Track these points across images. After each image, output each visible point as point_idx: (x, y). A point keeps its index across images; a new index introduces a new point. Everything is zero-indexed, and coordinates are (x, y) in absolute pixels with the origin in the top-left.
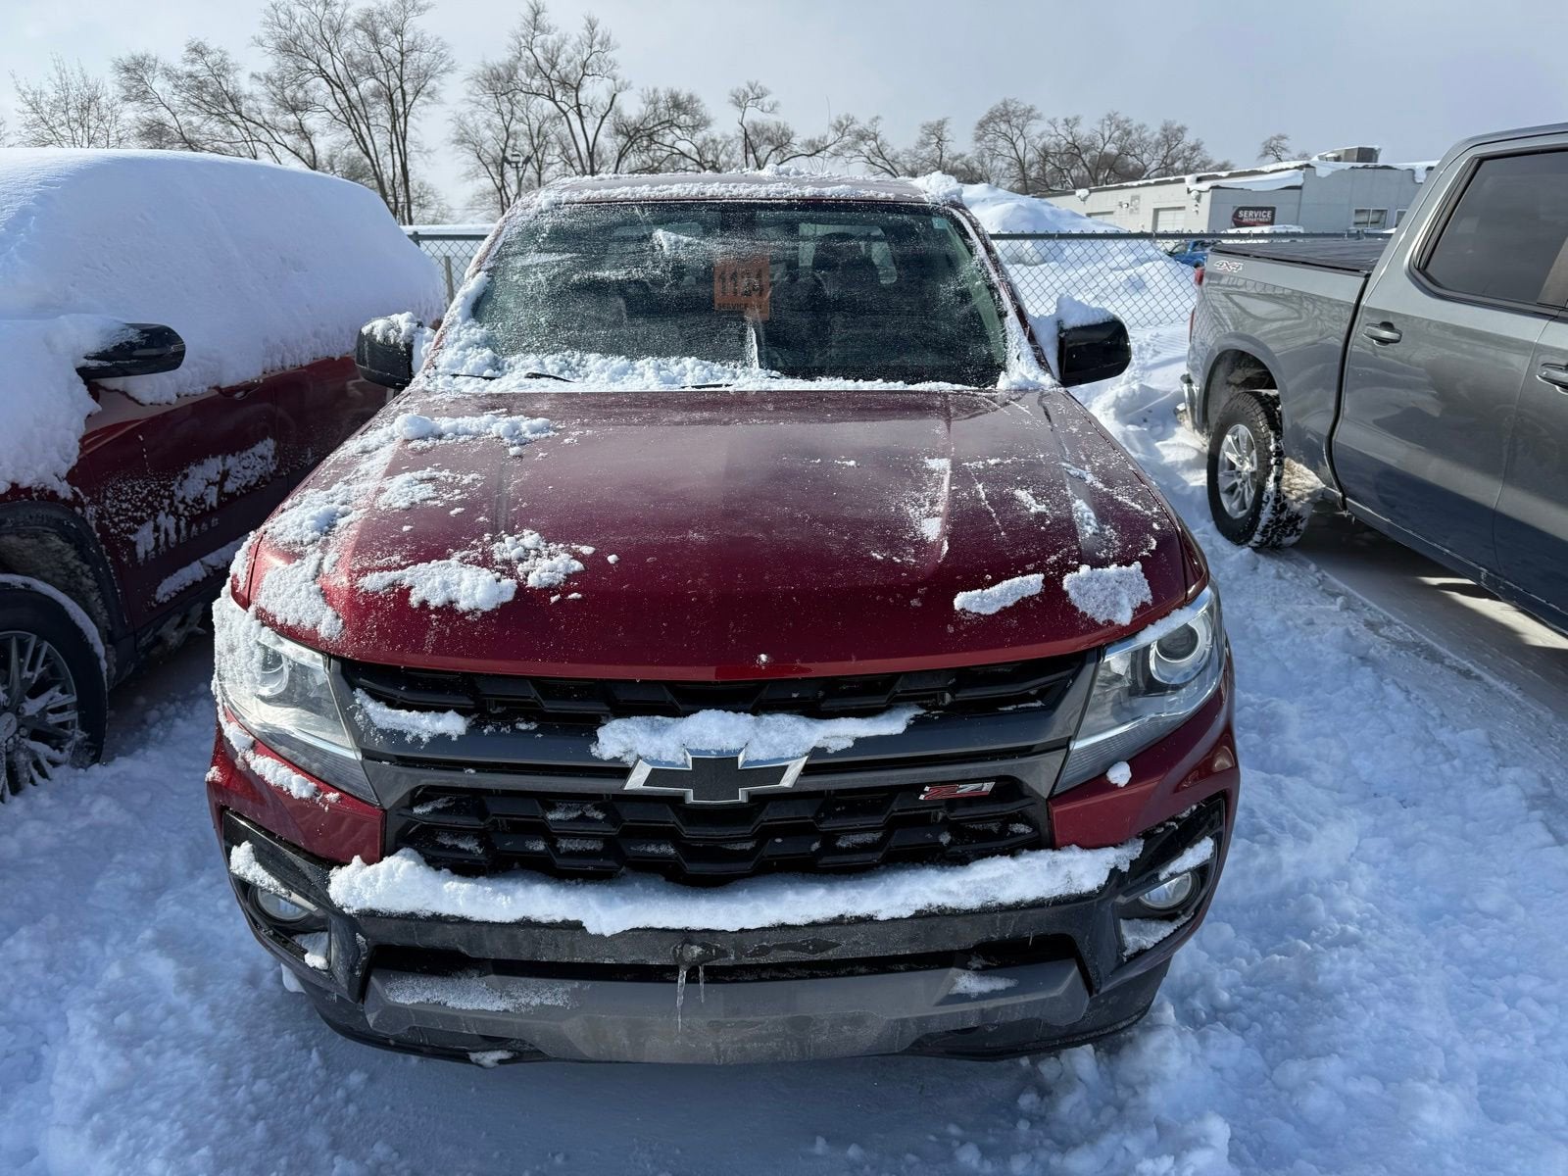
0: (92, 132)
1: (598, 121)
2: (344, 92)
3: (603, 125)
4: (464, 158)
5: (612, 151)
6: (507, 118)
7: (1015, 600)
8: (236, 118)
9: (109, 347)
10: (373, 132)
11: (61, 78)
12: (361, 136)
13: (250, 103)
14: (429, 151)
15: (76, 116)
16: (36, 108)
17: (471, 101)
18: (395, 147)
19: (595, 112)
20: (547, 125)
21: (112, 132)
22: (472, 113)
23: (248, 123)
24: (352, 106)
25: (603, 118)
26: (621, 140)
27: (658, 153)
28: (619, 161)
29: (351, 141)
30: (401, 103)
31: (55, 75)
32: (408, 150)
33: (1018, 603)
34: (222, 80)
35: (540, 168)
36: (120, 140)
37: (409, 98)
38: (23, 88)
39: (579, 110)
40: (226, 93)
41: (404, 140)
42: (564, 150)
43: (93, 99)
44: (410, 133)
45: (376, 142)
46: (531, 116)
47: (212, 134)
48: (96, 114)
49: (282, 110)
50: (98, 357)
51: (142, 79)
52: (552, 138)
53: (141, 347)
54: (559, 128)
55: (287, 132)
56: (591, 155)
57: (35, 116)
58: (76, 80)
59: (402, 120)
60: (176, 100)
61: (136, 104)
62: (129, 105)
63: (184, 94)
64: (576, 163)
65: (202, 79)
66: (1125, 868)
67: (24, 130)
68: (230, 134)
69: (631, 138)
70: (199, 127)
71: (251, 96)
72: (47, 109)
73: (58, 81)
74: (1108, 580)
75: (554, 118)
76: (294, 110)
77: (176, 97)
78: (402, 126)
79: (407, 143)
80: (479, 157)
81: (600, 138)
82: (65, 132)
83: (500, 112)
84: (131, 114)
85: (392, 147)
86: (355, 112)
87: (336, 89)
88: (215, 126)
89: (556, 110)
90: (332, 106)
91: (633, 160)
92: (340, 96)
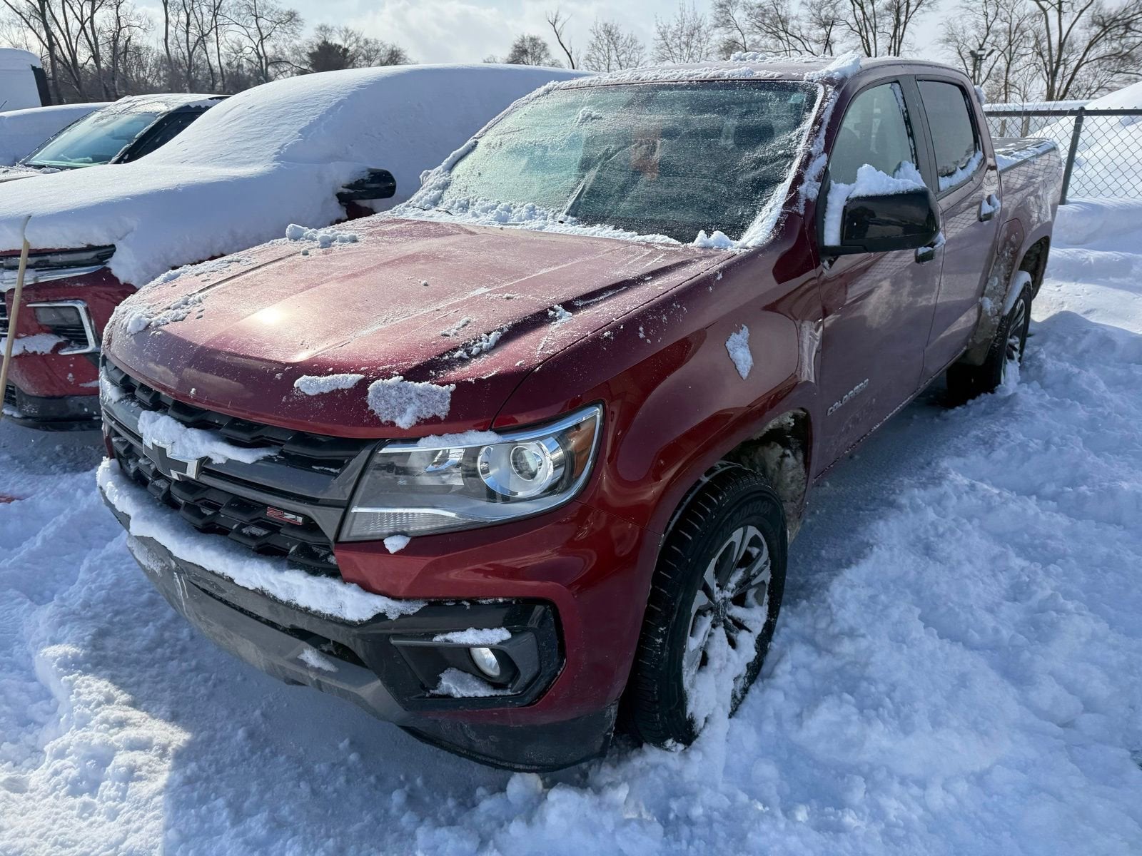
0: (692, 50)
1: (1076, 15)
2: (862, 8)
3: (1080, 18)
4: (947, 53)
5: (1083, 41)
6: (991, 19)
7: (331, 390)
8: (782, 34)
9: (353, 181)
10: (877, 38)
11: (682, 16)
12: (867, 41)
13: (795, 23)
14: (918, 50)
15: (685, 40)
16: (664, 36)
17: (962, 7)
18: (892, 49)
19: (1075, 7)
20: (1026, 22)
21: (704, 49)
22: (961, 17)
23: (790, 38)
24: (866, 18)
25: (1082, 11)
26: (1096, 30)
27: (1132, 40)
28: (1088, 49)
29: (859, 46)
30: (905, 14)
31: (678, 13)
32: (901, 50)
33: (332, 392)
34: (779, 8)
35: (1011, 59)
36: (708, 54)
37: (912, 9)
38: (660, 24)
39: (1060, 7)
40: (780, 16)
41: (900, 42)
42: (1038, 43)
43: (698, 28)
44: (907, 35)
45: (878, 45)
46: (1014, 16)
47: (766, 47)
48: (697, 38)
49: (817, 26)
50: (349, 187)
51: (727, 12)
52: (1030, 33)
53: (368, 183)
54: (1037, 24)
55: (817, 42)
56: (1061, 45)
57: (663, 42)
58: (689, 16)
59: (902, 27)
60: (748, 24)
61: (722, 29)
62: (717, 30)
63: (753, 20)
64: (1045, 53)
65: (766, 8)
66: (393, 617)
67: (655, 51)
68: (777, 46)
69: (1105, 27)
70: (758, 42)
71: (797, 18)
72: (670, 36)
73: (680, 19)
74: (410, 392)
75: (1035, 16)
76: (824, 25)
77: (747, 23)
78: (901, 31)
79: (902, 44)
80: (960, 53)
81: (1075, 30)
82: (677, 51)
83: (986, 15)
84: (719, 37)
85: (890, 48)
86: (867, 24)
87: (857, 6)
88: (770, 42)
89: (1038, 8)
90: (851, 20)
91: (1104, 48)
92: (859, 12)
